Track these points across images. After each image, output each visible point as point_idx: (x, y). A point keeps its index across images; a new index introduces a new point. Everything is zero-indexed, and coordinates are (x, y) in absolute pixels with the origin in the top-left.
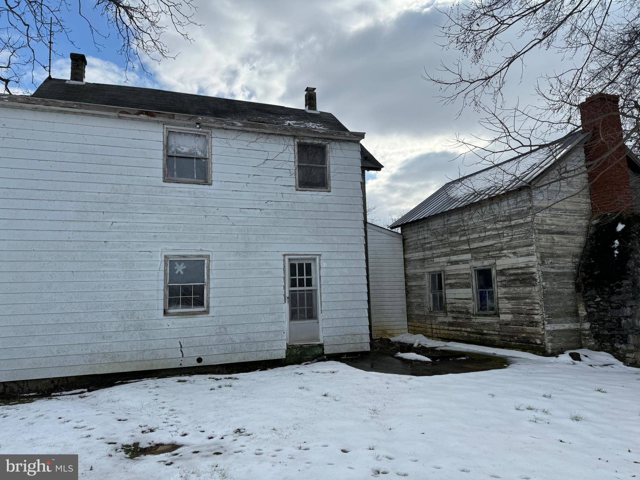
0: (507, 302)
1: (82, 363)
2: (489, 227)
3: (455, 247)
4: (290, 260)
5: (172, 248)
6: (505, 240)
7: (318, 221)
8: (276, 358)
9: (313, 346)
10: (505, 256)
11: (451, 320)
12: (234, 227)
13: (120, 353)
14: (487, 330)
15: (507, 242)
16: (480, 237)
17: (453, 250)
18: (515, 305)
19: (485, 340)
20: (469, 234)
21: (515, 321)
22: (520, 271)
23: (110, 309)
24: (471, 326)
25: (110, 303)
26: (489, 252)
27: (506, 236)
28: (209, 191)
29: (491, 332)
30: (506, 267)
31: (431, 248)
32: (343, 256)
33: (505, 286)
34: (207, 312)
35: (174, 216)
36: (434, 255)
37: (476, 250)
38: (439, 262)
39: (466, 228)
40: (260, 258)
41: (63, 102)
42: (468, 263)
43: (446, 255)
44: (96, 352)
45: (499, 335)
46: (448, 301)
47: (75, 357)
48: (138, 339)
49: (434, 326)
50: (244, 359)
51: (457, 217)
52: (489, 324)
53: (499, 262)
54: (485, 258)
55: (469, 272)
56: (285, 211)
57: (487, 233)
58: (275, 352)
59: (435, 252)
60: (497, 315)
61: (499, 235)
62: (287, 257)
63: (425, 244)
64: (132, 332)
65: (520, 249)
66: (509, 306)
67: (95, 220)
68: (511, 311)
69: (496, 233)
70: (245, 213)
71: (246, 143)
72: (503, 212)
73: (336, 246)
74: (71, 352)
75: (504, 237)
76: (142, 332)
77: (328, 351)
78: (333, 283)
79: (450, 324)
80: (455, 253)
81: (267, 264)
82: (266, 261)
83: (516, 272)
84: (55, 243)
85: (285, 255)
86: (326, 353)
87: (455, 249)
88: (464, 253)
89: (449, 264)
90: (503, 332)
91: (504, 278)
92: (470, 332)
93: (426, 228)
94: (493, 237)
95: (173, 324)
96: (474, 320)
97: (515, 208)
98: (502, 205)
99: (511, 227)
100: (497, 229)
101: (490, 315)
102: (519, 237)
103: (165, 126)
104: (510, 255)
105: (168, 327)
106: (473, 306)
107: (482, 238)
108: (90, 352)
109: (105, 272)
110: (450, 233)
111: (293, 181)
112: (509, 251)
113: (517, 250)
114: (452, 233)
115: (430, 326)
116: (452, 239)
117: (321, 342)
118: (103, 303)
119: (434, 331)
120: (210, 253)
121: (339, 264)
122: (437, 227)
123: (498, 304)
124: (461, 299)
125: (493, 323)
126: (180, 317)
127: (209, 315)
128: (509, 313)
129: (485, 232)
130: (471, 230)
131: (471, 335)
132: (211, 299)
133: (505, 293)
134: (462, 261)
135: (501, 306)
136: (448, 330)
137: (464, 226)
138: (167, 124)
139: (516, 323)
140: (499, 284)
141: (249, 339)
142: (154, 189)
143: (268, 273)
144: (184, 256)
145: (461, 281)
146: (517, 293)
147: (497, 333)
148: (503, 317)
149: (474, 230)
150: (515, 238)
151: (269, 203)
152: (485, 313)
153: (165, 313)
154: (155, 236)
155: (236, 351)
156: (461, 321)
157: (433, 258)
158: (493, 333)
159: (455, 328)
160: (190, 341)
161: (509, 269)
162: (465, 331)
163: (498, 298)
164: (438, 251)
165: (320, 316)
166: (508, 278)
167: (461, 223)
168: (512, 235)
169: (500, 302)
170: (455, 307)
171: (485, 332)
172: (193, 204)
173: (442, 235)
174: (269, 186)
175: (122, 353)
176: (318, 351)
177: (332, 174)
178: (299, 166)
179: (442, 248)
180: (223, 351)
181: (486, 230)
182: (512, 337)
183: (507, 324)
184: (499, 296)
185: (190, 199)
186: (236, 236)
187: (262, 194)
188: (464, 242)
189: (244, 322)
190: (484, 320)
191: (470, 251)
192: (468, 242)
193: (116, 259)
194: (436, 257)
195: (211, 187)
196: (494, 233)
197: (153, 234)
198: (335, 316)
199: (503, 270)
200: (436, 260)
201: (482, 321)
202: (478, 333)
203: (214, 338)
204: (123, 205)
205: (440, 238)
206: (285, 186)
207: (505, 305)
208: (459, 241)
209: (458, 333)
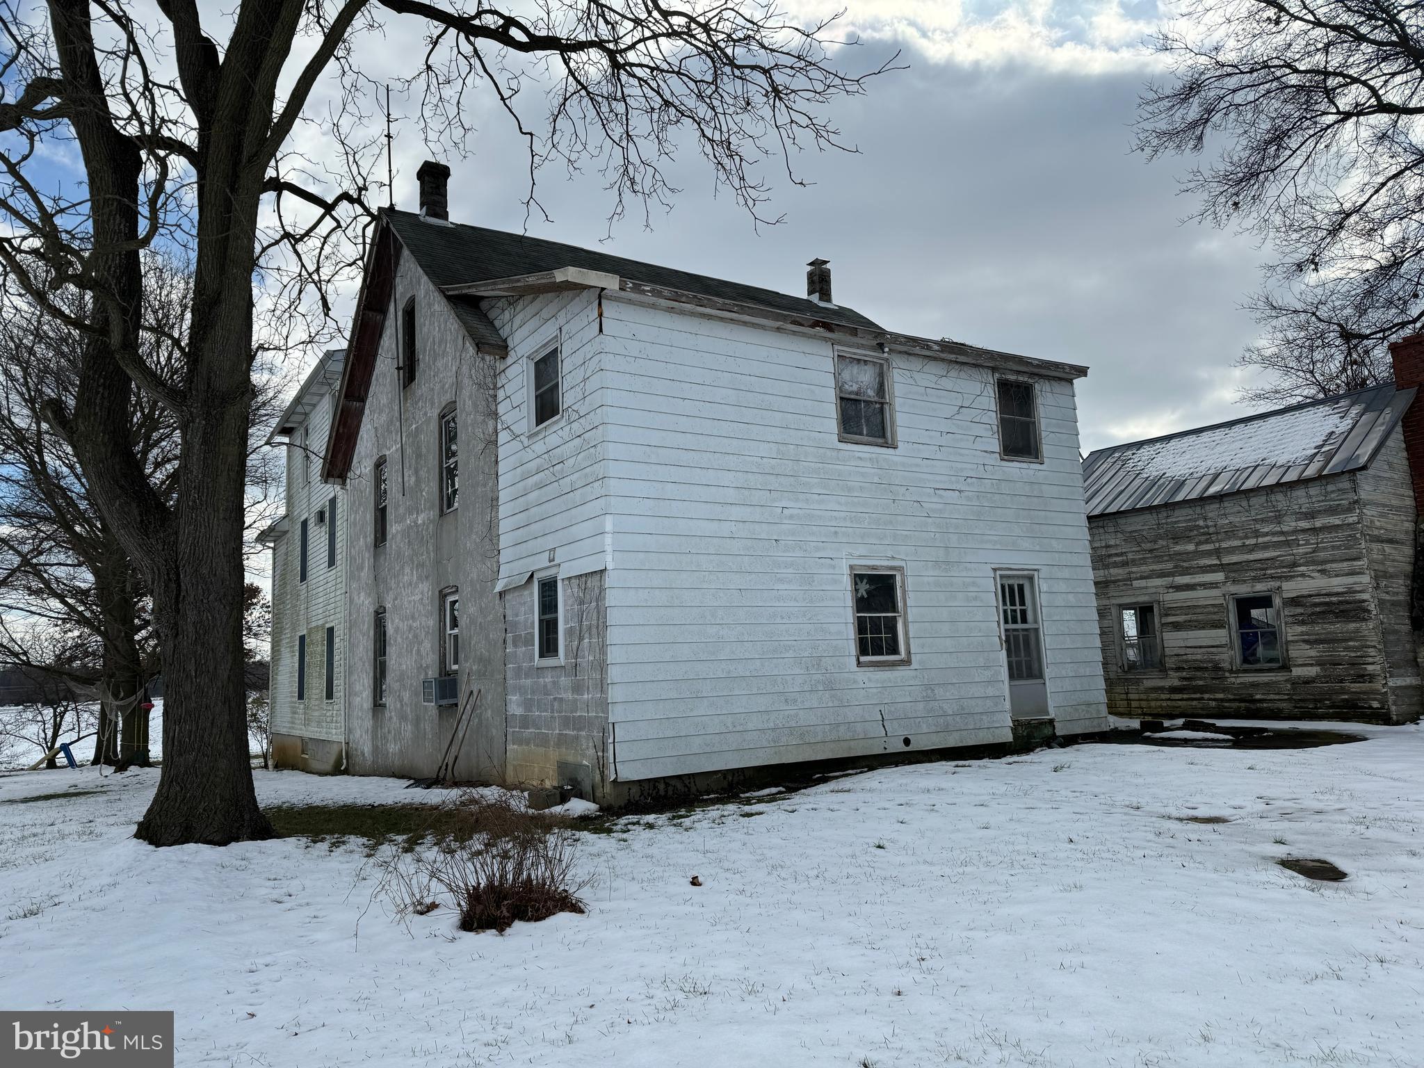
0: (1308, 647)
1: (765, 744)
2: (1266, 530)
3: (1185, 561)
4: (1002, 577)
5: (858, 554)
6: (1301, 550)
7: (1032, 512)
8: (1001, 741)
9: (1042, 723)
10: (1303, 575)
11: (1176, 683)
12: (930, 520)
13: (809, 728)
14: (1263, 694)
15: (1307, 553)
16: (1244, 545)
17: (1182, 567)
18: (1324, 652)
19: (1261, 709)
20: (1219, 541)
21: (1325, 677)
22: (1334, 599)
23: (791, 654)
24: (1224, 691)
25: (790, 643)
26: (1266, 569)
27: (1303, 545)
28: (895, 459)
29: (1272, 697)
30: (1305, 593)
31: (1125, 564)
32: (1066, 573)
33: (1303, 623)
34: (907, 662)
35: (856, 500)
36: (1132, 576)
37: (1235, 567)
38: (1146, 588)
39: (1212, 530)
40: (964, 574)
41: (720, 300)
42: (1217, 587)
43: (1162, 575)
44: (781, 726)
45: (1289, 700)
46: (1167, 652)
47: (755, 733)
48: (830, 704)
49: (1132, 696)
50: (962, 742)
51: (1191, 512)
52: (1267, 684)
53: (1286, 586)
54: (1256, 579)
55: (1221, 601)
56: (989, 495)
57: (1261, 540)
58: (997, 731)
59: (1134, 569)
60: (1286, 667)
61: (1287, 543)
62: (998, 573)
63: (1110, 556)
64: (821, 693)
65: (1334, 565)
66: (1313, 653)
67: (762, 504)
68: (1317, 661)
69: (1284, 539)
70: (941, 496)
71: (934, 379)
72: (1296, 507)
73: (1057, 555)
74: (750, 726)
75: (1299, 545)
76: (833, 692)
77: (1060, 731)
78: (1058, 618)
79: (1173, 690)
80: (1186, 572)
81: (974, 584)
82: (971, 579)
83: (1327, 600)
84: (715, 540)
85: (995, 570)
86: (1058, 734)
87: (1185, 564)
88: (1208, 572)
89: (1171, 590)
90: (1300, 695)
91: (1300, 610)
92: (1222, 700)
93: (1112, 529)
94: (1274, 546)
95: (870, 680)
96: (1233, 680)
97: (1323, 501)
98: (1294, 495)
99: (1314, 530)
100: (1282, 533)
101: (1270, 670)
102: (1333, 546)
103: (836, 347)
104: (1312, 575)
105: (864, 686)
106: (1230, 656)
107: (1251, 547)
108: (772, 725)
109: (780, 592)
110: (1173, 539)
111: (995, 445)
112: (1311, 568)
113: (1328, 566)
114: (1176, 538)
115: (1124, 696)
116: (1178, 548)
117: (1052, 716)
118: (782, 643)
119: (1134, 704)
120: (902, 564)
121: (1062, 587)
122: (1139, 528)
123: (1287, 651)
124: (1200, 647)
125: (1275, 682)
126: (876, 669)
127: (912, 667)
128: (1312, 665)
129: (1257, 537)
130: (1223, 535)
131: (1226, 704)
132: (911, 640)
133: (1302, 634)
134: (1203, 585)
135: (1293, 653)
136: (1169, 699)
137: (1207, 527)
138: (839, 343)
139: (1328, 678)
140: (1290, 620)
141: (963, 709)
142: (829, 453)
143: (976, 598)
144: (874, 568)
145: (1201, 617)
146: (1328, 633)
147: (1286, 697)
148: (1297, 672)
149: (1231, 533)
150: (1324, 548)
151: (969, 480)
152: (1258, 666)
153: (859, 664)
154: (836, 533)
155: (951, 728)
156: (1201, 683)
157: (1130, 579)
158: (1277, 697)
159: (1185, 696)
160: (893, 709)
161: (1310, 596)
162: (1210, 699)
163: (1288, 642)
164: (1143, 568)
165: (1048, 673)
166: (1310, 611)
167: (1201, 523)
168: (1317, 543)
169: (1291, 647)
170: (1187, 661)
171: (1258, 697)
172: (876, 480)
173: (1155, 542)
174: (967, 452)
175: (812, 728)
176: (1047, 731)
177: (1043, 434)
178: (1002, 419)
179: (1153, 562)
180: (933, 729)
181: (1257, 534)
182: (1320, 701)
183: (1308, 681)
184: (1290, 638)
185: (873, 470)
186: (933, 534)
187: (959, 465)
188: (1208, 554)
189: (954, 681)
190: (1256, 679)
191: (1221, 567)
192: (1217, 552)
193: (791, 570)
194: (1137, 579)
195: (897, 452)
196: (1275, 539)
197: (833, 529)
198: (1064, 673)
199: (1297, 597)
200: (1136, 583)
201: (1251, 680)
202: (1241, 701)
203: (921, 706)
204: (792, 479)
205: (1148, 546)
206: (986, 452)
207: (1300, 652)
208: (1196, 552)
209: (1194, 703)
